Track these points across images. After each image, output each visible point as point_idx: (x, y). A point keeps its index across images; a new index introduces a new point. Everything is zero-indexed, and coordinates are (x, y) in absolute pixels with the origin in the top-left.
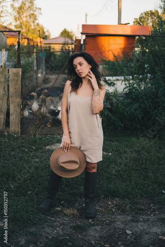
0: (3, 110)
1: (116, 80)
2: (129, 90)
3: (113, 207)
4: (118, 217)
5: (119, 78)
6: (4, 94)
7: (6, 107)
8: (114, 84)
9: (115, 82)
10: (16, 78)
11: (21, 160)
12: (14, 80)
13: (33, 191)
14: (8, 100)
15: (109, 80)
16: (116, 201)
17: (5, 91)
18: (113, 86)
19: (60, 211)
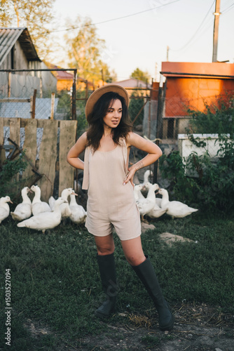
0: (49, 178)
1: (207, 139)
2: (226, 152)
3: (197, 316)
4: (206, 330)
5: (212, 136)
6: (52, 156)
7: (54, 174)
8: (205, 144)
9: (205, 141)
10: (69, 134)
11: (73, 247)
12: (66, 136)
13: (89, 289)
14: (57, 164)
15: (197, 138)
16: (204, 307)
17: (54, 152)
18: (203, 146)
19: (124, 317)
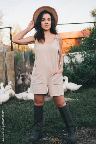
0: (3, 80)
1: (75, 54)
5: (78, 53)
6: (3, 69)
7: (5, 78)
8: (74, 57)
9: (74, 55)
10: (10, 58)
12: (9, 59)
13: (25, 128)
14: (6, 73)
15: (70, 55)
17: (4, 67)
18: (74, 58)
